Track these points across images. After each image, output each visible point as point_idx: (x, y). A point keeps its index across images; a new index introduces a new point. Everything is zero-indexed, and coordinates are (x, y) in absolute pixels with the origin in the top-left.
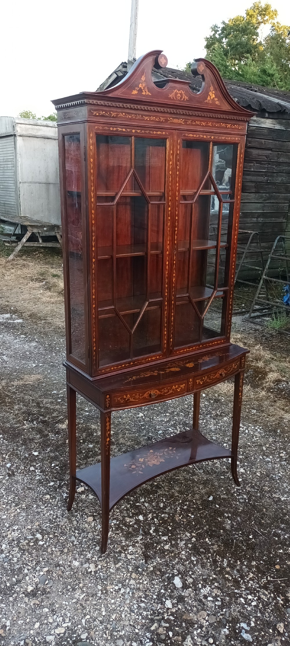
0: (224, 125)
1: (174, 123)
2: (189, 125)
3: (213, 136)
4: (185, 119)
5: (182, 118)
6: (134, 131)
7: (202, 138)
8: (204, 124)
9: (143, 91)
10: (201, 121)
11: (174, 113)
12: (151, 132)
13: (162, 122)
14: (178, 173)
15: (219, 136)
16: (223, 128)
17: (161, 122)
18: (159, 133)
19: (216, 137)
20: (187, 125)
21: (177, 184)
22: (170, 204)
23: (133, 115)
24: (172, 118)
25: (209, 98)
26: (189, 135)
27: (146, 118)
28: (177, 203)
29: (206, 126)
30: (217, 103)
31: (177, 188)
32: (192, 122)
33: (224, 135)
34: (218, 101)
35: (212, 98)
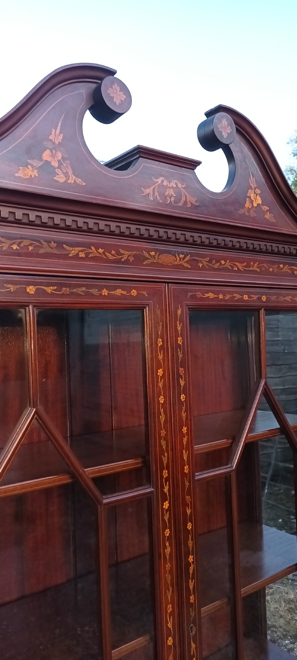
0: (286, 269)
1: (162, 266)
2: (203, 268)
3: (265, 294)
4: (192, 254)
5: (182, 253)
6: (31, 289)
7: (238, 301)
8: (241, 268)
9: (58, 171)
10: (232, 260)
11: (160, 240)
12: (94, 291)
13: (127, 262)
14: (183, 397)
15: (278, 295)
16: (286, 274)
17: (123, 263)
18: (119, 292)
19: (273, 298)
20: (199, 269)
21: (185, 429)
22: (166, 490)
23: (26, 242)
24: (156, 250)
25: (248, 205)
26: (207, 295)
27: (74, 251)
28: (187, 484)
29: (245, 271)
30: (268, 216)
31: (185, 440)
32: (210, 261)
33: (288, 292)
34: (270, 211)
35: (255, 205)
